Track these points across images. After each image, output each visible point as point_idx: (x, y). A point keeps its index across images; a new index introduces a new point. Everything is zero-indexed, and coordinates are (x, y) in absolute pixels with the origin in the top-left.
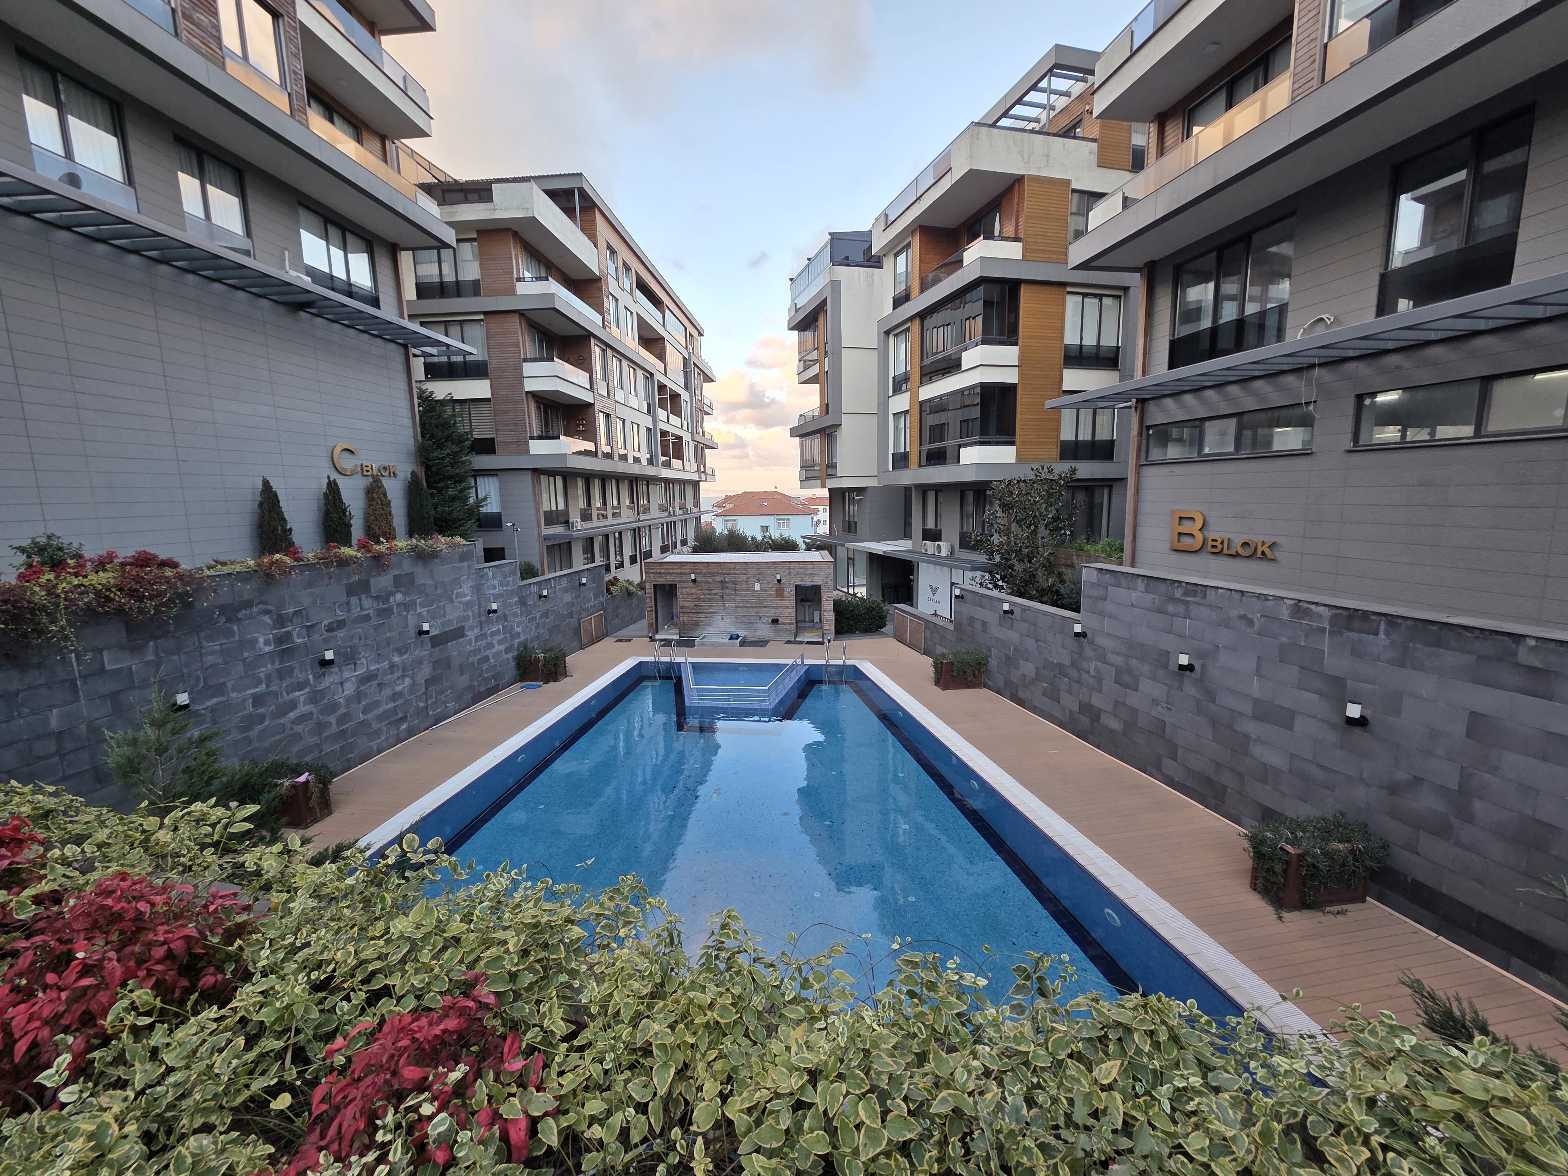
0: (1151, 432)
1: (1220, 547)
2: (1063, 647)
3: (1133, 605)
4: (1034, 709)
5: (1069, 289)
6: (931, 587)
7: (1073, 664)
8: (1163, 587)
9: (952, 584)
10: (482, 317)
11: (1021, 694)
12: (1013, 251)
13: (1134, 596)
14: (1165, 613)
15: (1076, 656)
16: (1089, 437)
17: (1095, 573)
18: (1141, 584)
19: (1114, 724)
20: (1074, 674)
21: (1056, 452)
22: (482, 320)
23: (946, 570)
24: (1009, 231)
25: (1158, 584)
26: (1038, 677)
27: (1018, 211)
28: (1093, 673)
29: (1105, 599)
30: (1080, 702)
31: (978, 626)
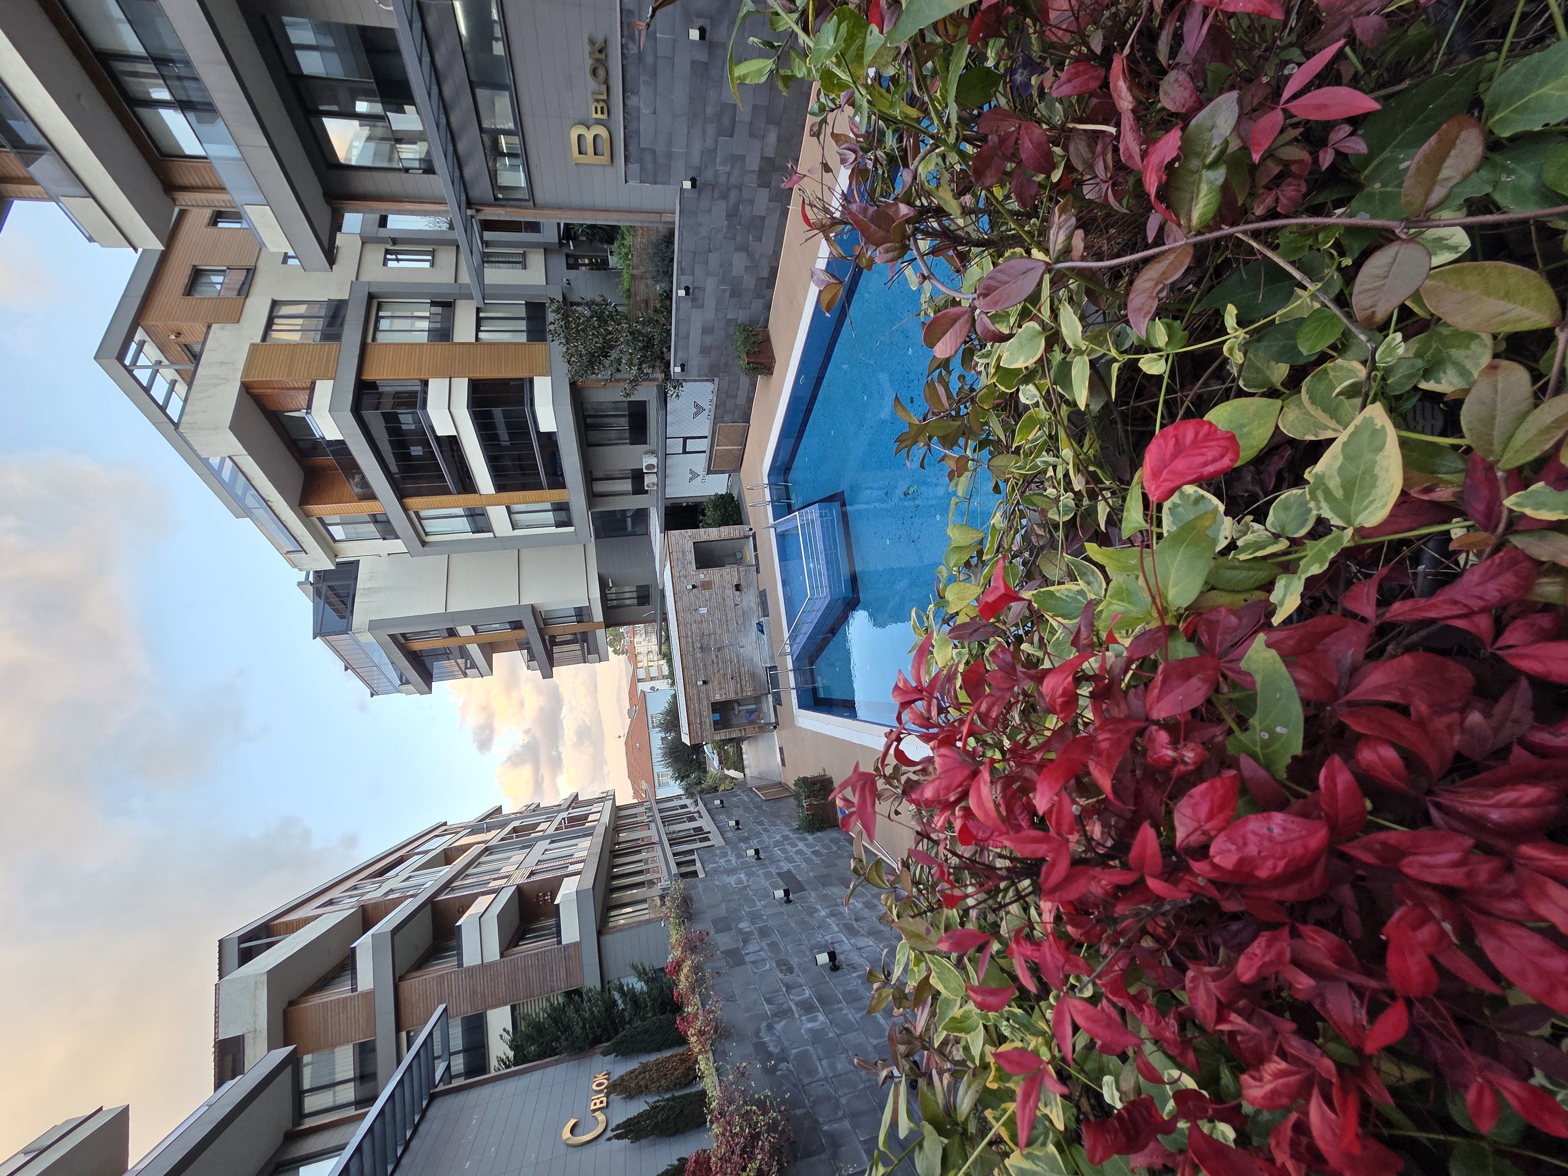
0: (500, 196)
1: (602, 104)
2: (710, 211)
3: (654, 113)
4: (777, 254)
5: (369, 340)
6: (691, 480)
7: (725, 197)
8: (632, 70)
9: (685, 452)
10: (404, 1034)
11: (765, 274)
12: (324, 390)
13: (645, 111)
14: (655, 66)
15: (717, 194)
16: (524, 322)
17: (630, 166)
18: (633, 101)
19: (772, 138)
20: (733, 195)
21: (539, 347)
22: (408, 1033)
23: (670, 461)
24: (303, 397)
25: (628, 77)
26: (744, 248)
27: (282, 389)
28: (728, 168)
29: (654, 152)
30: (759, 186)
31: (708, 339)
